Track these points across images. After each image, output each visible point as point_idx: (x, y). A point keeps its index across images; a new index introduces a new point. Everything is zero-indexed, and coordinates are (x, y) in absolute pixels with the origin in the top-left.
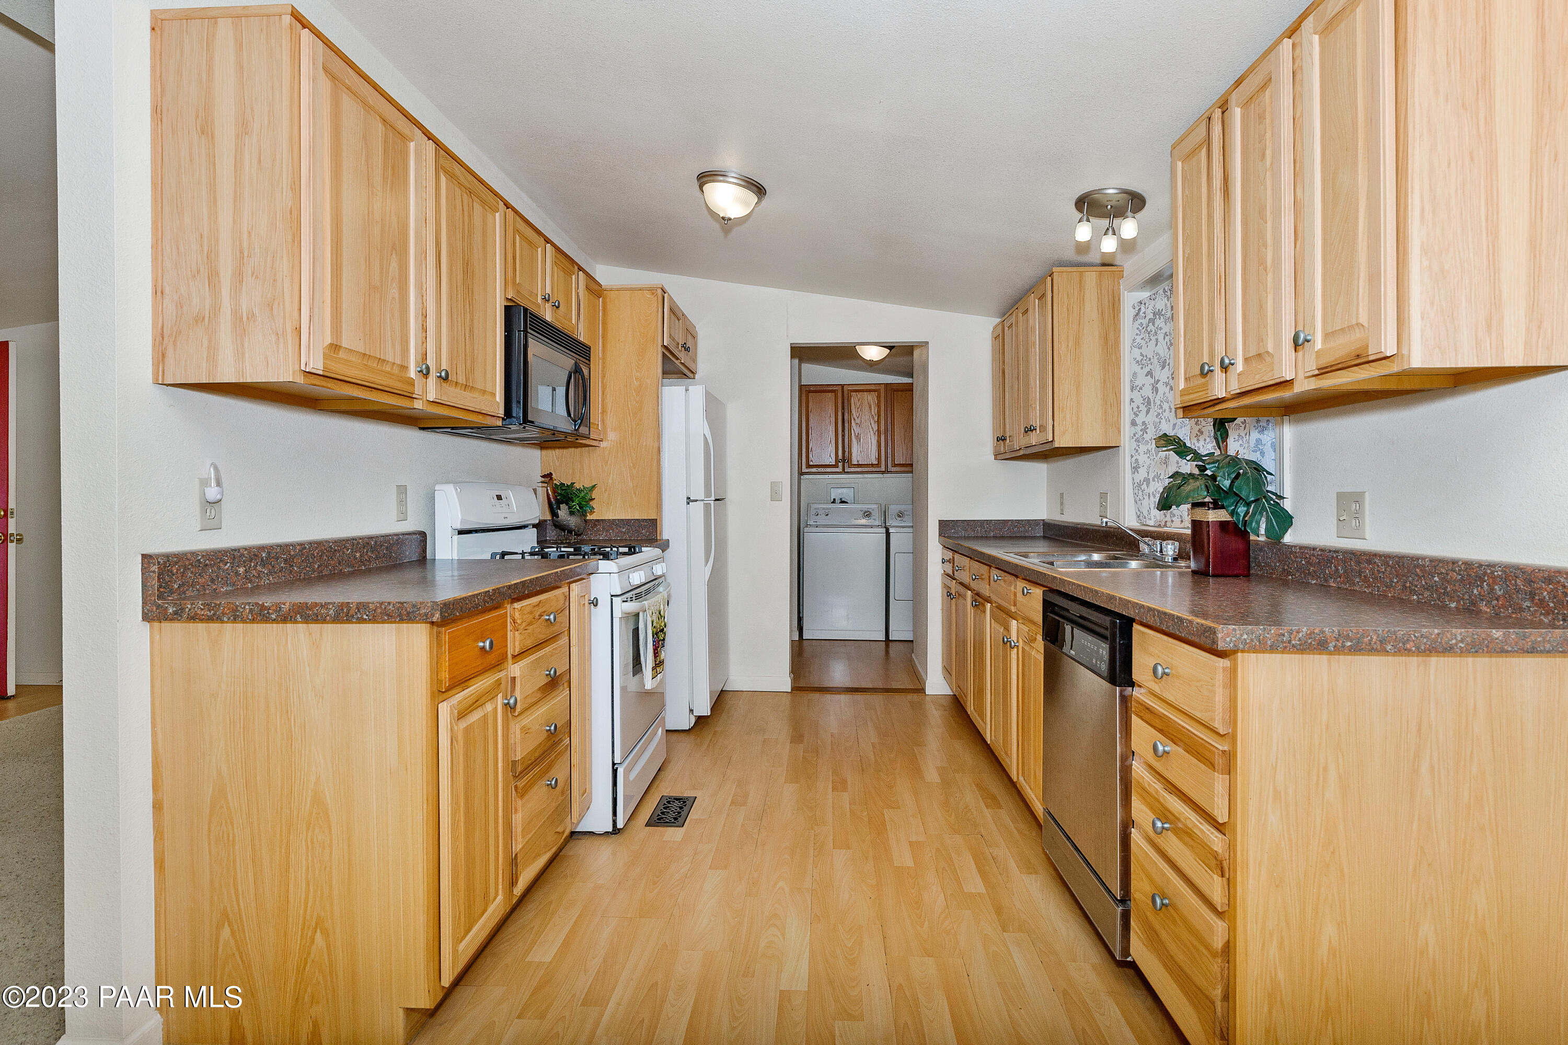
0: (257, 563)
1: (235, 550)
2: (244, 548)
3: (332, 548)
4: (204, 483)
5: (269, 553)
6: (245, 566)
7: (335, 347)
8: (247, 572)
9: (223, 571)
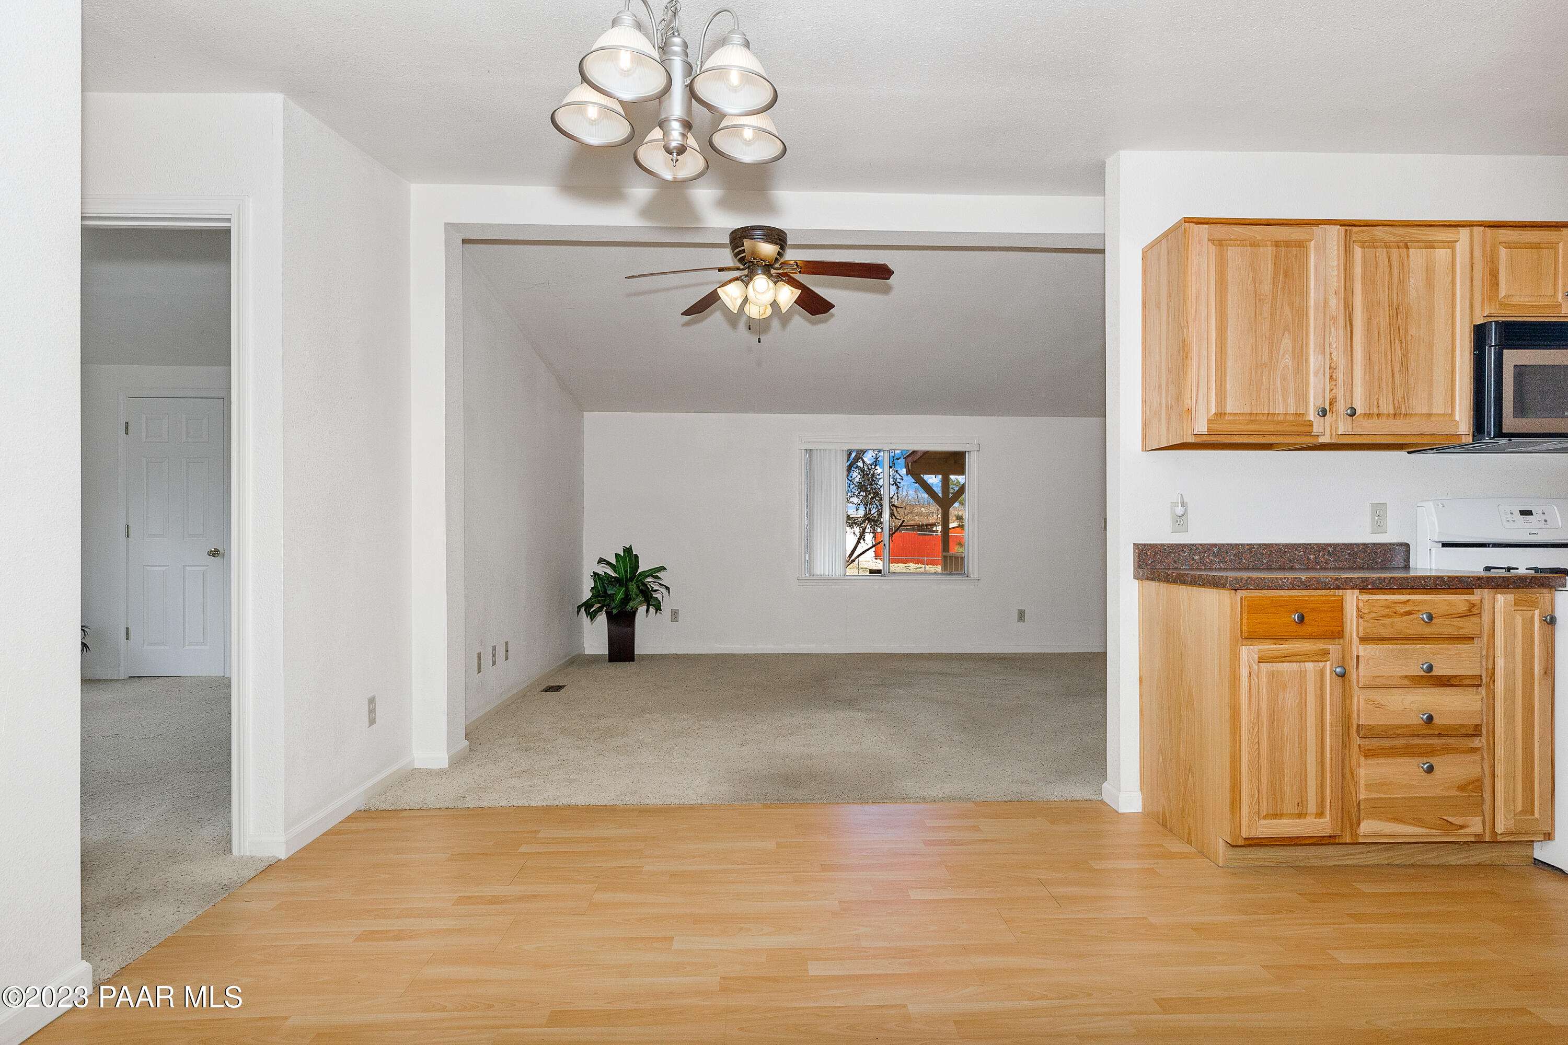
0: (1210, 554)
1: (1193, 545)
2: (1200, 544)
3: (1282, 550)
4: (1174, 505)
5: (1220, 549)
6: (1199, 556)
7: (1220, 415)
8: (1201, 559)
9: (1183, 557)
